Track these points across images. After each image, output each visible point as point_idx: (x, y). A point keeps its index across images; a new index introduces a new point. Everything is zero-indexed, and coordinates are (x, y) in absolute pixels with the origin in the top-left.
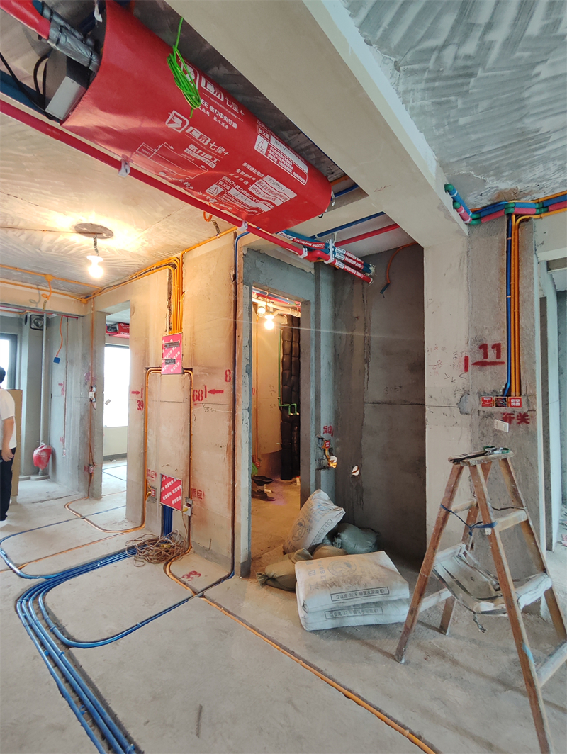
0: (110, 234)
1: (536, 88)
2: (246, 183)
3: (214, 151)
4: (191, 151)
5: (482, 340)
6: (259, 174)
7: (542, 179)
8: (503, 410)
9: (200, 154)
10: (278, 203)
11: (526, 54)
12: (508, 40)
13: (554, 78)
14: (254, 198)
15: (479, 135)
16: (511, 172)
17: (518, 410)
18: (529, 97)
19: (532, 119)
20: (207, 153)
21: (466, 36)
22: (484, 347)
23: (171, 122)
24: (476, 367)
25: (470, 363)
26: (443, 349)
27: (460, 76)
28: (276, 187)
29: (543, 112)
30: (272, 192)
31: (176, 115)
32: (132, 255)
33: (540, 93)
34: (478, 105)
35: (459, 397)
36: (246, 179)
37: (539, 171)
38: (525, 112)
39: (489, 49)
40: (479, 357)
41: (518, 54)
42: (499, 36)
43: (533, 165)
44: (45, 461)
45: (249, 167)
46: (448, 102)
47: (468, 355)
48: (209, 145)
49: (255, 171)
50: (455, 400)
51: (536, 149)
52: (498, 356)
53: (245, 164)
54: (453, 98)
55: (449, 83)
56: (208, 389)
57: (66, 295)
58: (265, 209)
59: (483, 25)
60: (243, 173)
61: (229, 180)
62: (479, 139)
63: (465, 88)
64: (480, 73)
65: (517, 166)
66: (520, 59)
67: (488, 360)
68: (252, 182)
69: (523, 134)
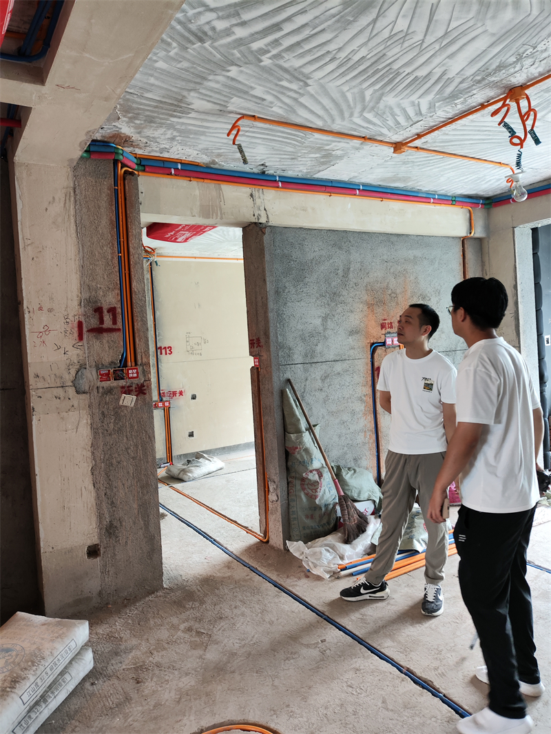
1: (220, 78)
5: (96, 302)
7: (154, 140)
8: (122, 383)
11: (238, 55)
12: (241, 39)
13: (233, 79)
15: (157, 83)
16: (142, 122)
17: (136, 381)
18: (210, 80)
19: (196, 95)
21: (228, 17)
22: (99, 310)
24: (91, 335)
25: (85, 329)
26: (50, 310)
27: (196, 35)
29: (206, 95)
33: (218, 82)
34: (181, 62)
35: (73, 372)
37: (158, 133)
38: (198, 87)
39: (228, 35)
40: (94, 322)
41: (235, 52)
42: (240, 33)
43: (161, 125)
46: (169, 44)
47: (82, 319)
50: (68, 378)
51: (175, 116)
52: (115, 322)
54: (174, 44)
55: (187, 34)
59: (242, 20)
62: (153, 85)
63: (189, 45)
64: (207, 45)
65: (150, 120)
66: (233, 54)
67: (105, 326)
69: (181, 101)
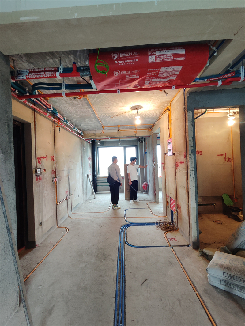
0: (142, 107)
2: (156, 75)
3: (134, 73)
4: (128, 78)
6: (157, 69)
9: (131, 77)
10: (177, 73)
14: (164, 78)
20: (133, 75)
23: (115, 74)
28: (169, 69)
30: (169, 72)
31: (115, 72)
32: (154, 110)
36: (154, 74)
44: (146, 188)
45: (151, 70)
48: (131, 73)
49: (154, 70)
53: (148, 70)
56: (180, 162)
57: (144, 129)
58: (174, 78)
60: (150, 73)
61: (149, 77)
68: (158, 74)
